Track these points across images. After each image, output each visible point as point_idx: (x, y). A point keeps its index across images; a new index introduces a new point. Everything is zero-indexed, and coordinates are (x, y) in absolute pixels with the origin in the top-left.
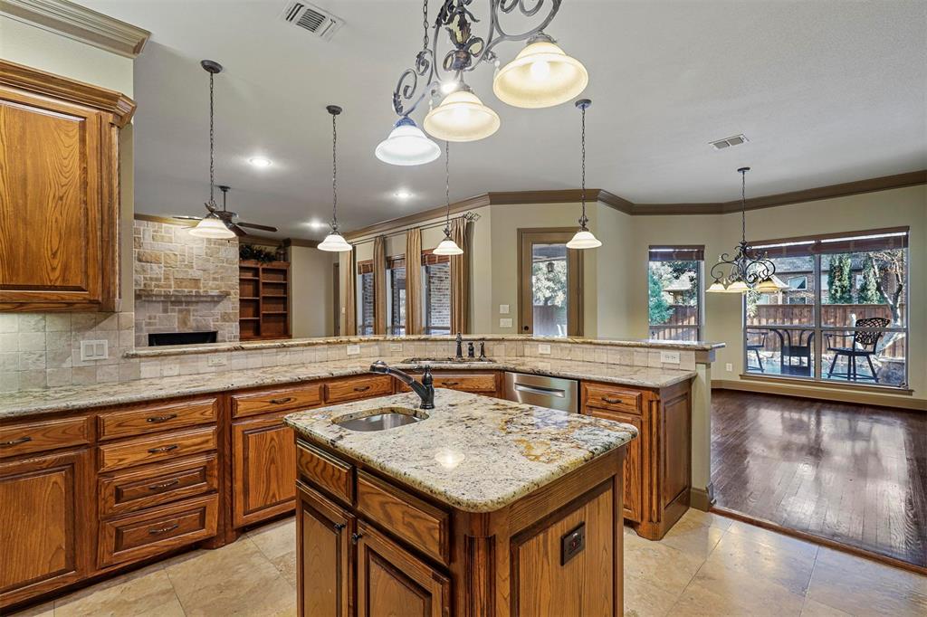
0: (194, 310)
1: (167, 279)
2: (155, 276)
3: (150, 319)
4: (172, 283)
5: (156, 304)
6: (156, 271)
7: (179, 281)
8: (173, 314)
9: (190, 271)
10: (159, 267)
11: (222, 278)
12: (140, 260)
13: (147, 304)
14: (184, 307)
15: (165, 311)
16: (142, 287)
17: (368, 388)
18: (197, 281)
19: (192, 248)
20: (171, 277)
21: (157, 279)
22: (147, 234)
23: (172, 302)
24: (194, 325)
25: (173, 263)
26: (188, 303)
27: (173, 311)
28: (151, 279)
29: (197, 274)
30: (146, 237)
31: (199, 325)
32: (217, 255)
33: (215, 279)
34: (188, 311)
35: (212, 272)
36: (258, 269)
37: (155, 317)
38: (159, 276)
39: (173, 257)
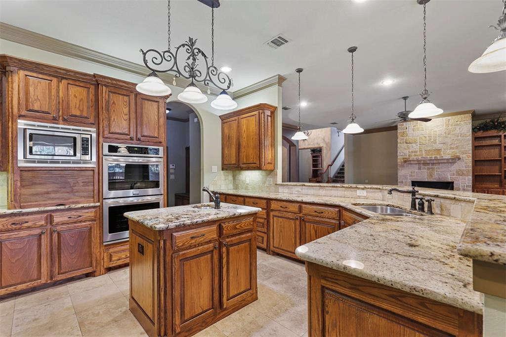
0: (437, 168)
1: (421, 151)
2: (414, 150)
3: (412, 173)
4: (424, 153)
5: (415, 165)
6: (415, 147)
7: (428, 152)
8: (424, 170)
9: (434, 145)
10: (417, 145)
11: (457, 147)
12: (406, 143)
13: (410, 165)
14: (430, 166)
15: (420, 169)
16: (408, 157)
17: (322, 213)
18: (439, 150)
19: (436, 131)
20: (423, 150)
21: (415, 152)
22: (410, 128)
23: (423, 164)
24: (437, 176)
25: (424, 142)
26: (433, 164)
27: (424, 169)
28: (412, 152)
29: (439, 146)
30: (410, 130)
31: (440, 177)
32: (454, 133)
33: (451, 148)
34: (433, 169)
35: (449, 144)
36: (500, 136)
37: (414, 172)
38: (416, 150)
39: (423, 138)
